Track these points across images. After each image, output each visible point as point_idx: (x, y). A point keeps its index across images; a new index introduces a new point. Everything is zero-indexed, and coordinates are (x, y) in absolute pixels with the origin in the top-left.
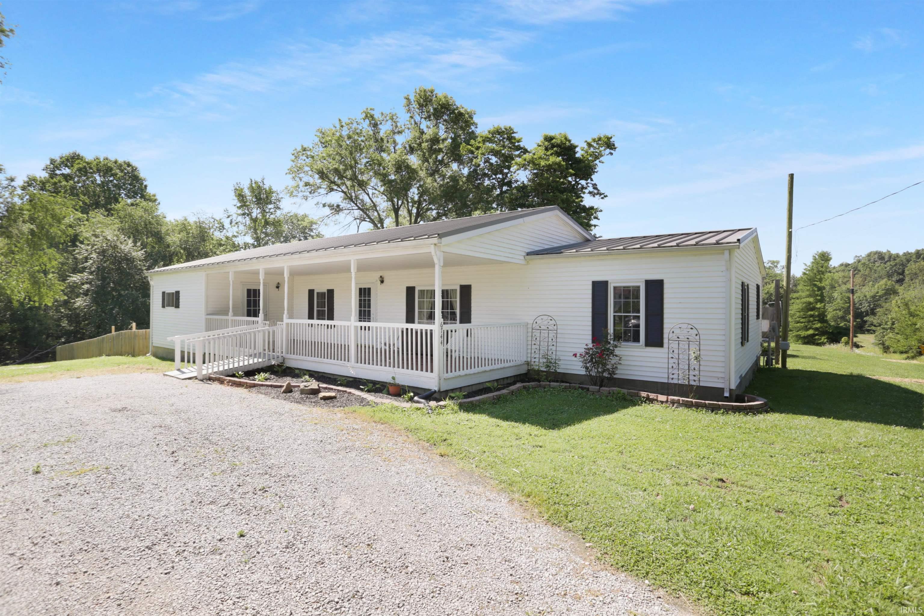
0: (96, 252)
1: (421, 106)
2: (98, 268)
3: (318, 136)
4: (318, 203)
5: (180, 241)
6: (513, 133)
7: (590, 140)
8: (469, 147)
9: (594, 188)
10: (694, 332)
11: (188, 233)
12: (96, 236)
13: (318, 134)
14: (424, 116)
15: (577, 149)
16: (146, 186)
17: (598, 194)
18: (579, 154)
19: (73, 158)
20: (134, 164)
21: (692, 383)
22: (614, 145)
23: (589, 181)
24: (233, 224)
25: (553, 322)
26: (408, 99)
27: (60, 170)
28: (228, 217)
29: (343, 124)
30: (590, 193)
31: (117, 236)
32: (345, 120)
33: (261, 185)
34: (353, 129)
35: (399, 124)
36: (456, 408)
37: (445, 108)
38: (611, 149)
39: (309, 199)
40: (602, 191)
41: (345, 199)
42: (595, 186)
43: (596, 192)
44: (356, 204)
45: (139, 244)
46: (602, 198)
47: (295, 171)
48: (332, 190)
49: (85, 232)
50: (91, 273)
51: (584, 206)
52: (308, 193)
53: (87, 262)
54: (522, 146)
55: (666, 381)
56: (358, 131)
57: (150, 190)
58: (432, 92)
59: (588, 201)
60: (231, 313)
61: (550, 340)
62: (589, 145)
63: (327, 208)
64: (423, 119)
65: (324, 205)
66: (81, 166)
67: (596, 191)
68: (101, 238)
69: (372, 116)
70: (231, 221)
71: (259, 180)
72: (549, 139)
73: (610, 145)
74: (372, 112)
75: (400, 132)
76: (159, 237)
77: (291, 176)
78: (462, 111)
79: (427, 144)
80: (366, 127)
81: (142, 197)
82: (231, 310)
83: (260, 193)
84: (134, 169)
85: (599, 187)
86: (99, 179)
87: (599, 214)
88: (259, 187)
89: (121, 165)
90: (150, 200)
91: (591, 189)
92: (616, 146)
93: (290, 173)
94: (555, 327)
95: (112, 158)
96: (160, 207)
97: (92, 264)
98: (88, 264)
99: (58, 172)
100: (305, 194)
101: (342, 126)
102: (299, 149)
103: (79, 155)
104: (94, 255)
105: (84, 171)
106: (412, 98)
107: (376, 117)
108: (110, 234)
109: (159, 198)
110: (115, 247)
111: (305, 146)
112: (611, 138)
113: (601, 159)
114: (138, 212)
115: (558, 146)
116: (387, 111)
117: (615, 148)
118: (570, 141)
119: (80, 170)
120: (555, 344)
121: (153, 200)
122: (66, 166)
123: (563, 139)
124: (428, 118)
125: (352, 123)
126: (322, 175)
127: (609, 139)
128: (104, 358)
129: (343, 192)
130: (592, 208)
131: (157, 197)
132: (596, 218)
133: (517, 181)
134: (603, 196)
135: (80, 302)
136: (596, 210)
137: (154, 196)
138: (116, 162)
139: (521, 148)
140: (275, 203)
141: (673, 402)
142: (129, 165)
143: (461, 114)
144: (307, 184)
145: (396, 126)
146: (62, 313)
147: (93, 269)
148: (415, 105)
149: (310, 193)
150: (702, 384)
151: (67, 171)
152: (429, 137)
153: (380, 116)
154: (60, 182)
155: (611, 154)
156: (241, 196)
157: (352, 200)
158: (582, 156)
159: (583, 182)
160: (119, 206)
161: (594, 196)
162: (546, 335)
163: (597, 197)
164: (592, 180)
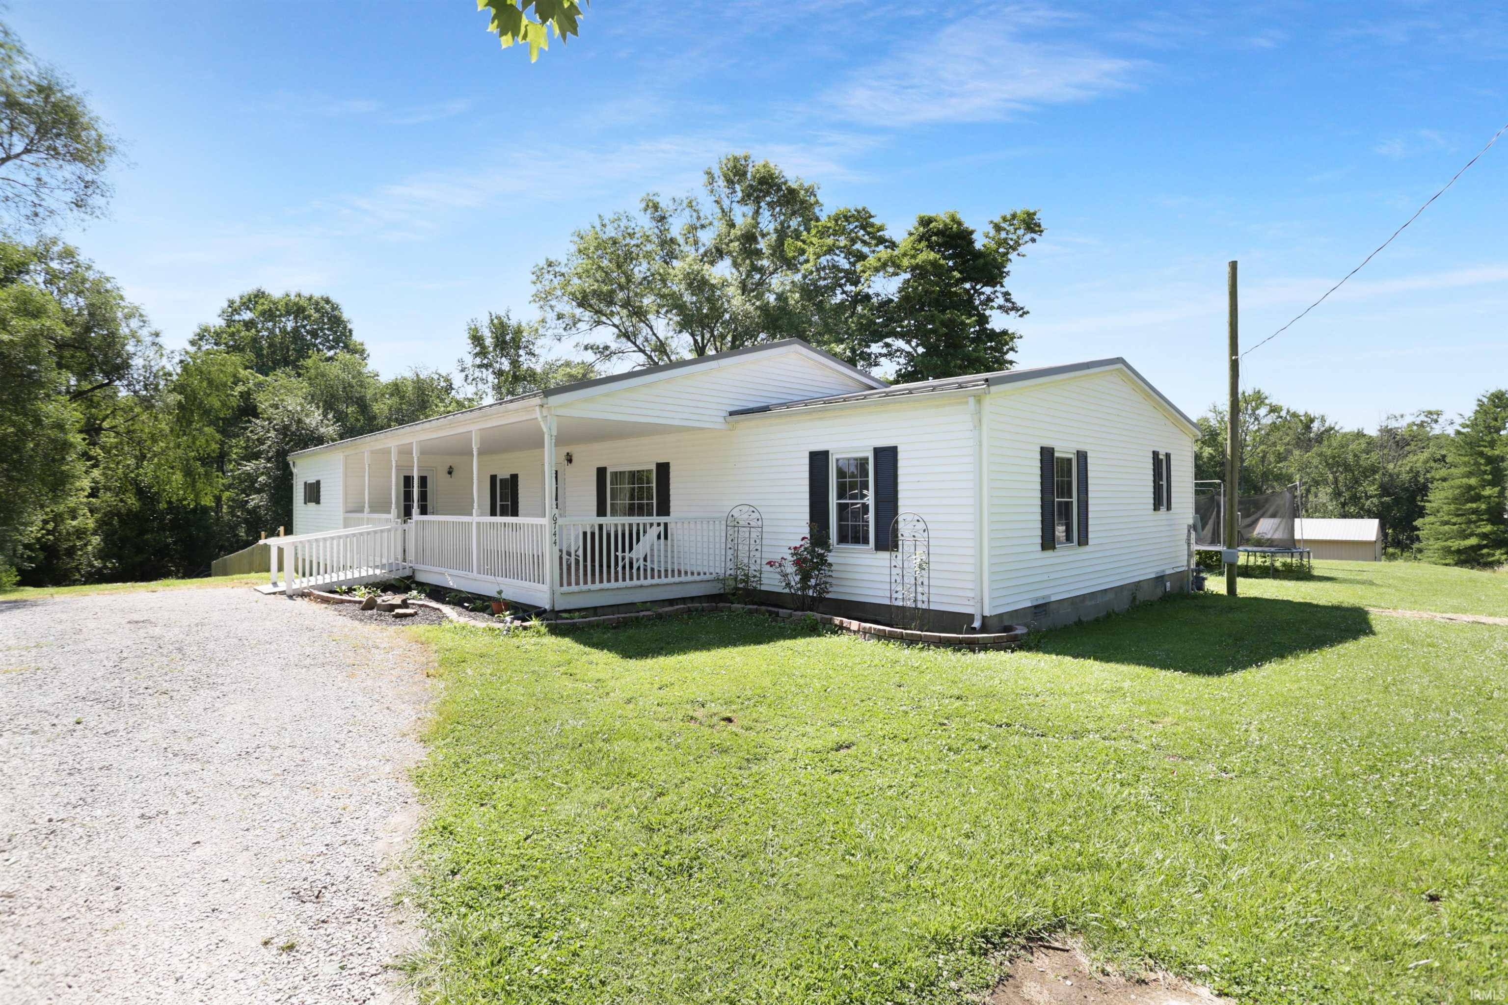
0: (275, 430)
1: (730, 182)
2: (278, 451)
3: (575, 243)
4: (577, 345)
5: (390, 409)
6: (871, 216)
7: (997, 219)
8: (800, 244)
9: (1007, 300)
10: (921, 526)
11: (402, 398)
12: (276, 407)
13: (576, 239)
14: (737, 199)
15: (974, 236)
16: (350, 331)
17: (1013, 309)
18: (980, 243)
19: (256, 296)
20: (334, 299)
21: (920, 605)
22: (1039, 226)
23: (998, 288)
24: (469, 381)
25: (756, 515)
26: (709, 173)
27: (239, 314)
28: (462, 371)
29: (606, 221)
30: (1000, 307)
31: (301, 405)
32: (608, 216)
33: (505, 320)
34: (622, 228)
35: (702, 215)
36: (543, 630)
37: (767, 183)
38: (1035, 232)
39: (563, 338)
40: (1019, 304)
41: (618, 337)
42: (1006, 294)
43: (1011, 307)
44: (635, 343)
45: (330, 416)
46: (1021, 316)
47: (544, 298)
48: (599, 323)
49: (263, 402)
50: (269, 460)
51: (992, 330)
52: (562, 330)
53: (263, 444)
54: (887, 237)
55: (887, 602)
56: (630, 231)
57: (357, 337)
58: (746, 159)
59: (997, 321)
60: (367, 509)
61: (752, 542)
62: (998, 228)
63: (590, 351)
64: (734, 204)
65: (586, 348)
66: (265, 307)
67: (1010, 305)
68: (281, 409)
69: (656, 207)
70: (467, 376)
71: (502, 313)
72: (925, 222)
73: (1031, 225)
74: (657, 199)
75: (703, 227)
76: (363, 406)
77: (538, 305)
78: (794, 186)
79: (737, 244)
80: (645, 223)
81: (346, 347)
82: (367, 506)
83: (503, 334)
84: (335, 308)
85: (1014, 298)
86: (290, 325)
87: (1017, 342)
88: (502, 323)
89: (317, 303)
90: (354, 351)
91: (1000, 301)
92: (1043, 226)
93: (535, 301)
94: (760, 523)
95: (306, 293)
96: (369, 361)
97: (270, 447)
98: (265, 447)
99: (237, 317)
100: (556, 331)
101: (604, 226)
102: (542, 263)
103: (263, 293)
104: (272, 434)
105: (270, 315)
106: (717, 173)
107: (662, 205)
108: (293, 403)
109: (369, 348)
110: (299, 421)
111: (552, 258)
112: (1035, 214)
113: (1021, 249)
114: (334, 370)
115: (939, 233)
116: (681, 194)
117: (1041, 231)
118: (959, 224)
119: (263, 313)
120: (759, 548)
121: (359, 351)
122: (248, 308)
123: (948, 221)
124: (743, 201)
125: (619, 219)
126: (583, 302)
127: (1030, 215)
128: (253, 575)
129: (614, 325)
130: (1005, 333)
131: (365, 347)
132: (1012, 349)
133: (878, 295)
134: (1020, 312)
135: (255, 500)
136: (1012, 337)
137: (362, 344)
138: (310, 299)
139: (886, 241)
140: (525, 347)
141: (865, 632)
142: (327, 301)
143: (792, 192)
144: (560, 317)
145: (699, 218)
146: (238, 517)
147: (270, 455)
148: (721, 182)
149: (565, 329)
150: (933, 607)
151: (247, 315)
152: (739, 233)
153: (671, 203)
154: (239, 331)
155: (1033, 240)
156: (477, 339)
157: (628, 338)
158: (984, 246)
159: (988, 290)
160: (309, 362)
161: (1007, 312)
162: (747, 535)
163: (1012, 313)
164: (1002, 286)
